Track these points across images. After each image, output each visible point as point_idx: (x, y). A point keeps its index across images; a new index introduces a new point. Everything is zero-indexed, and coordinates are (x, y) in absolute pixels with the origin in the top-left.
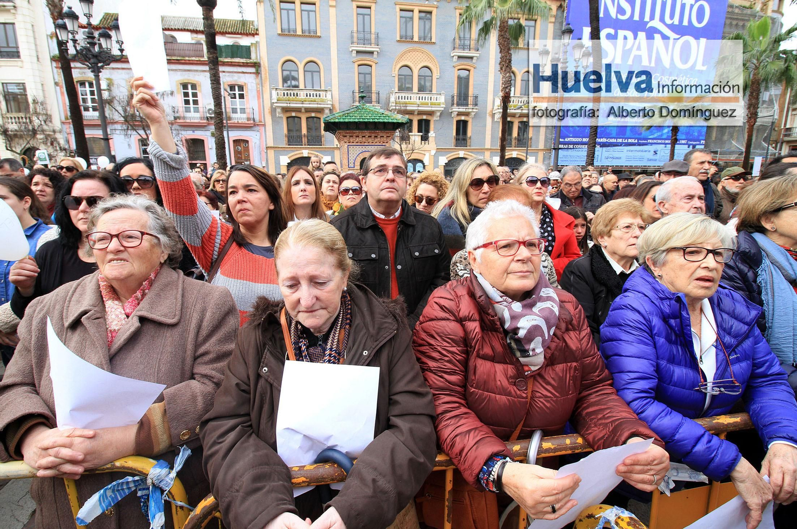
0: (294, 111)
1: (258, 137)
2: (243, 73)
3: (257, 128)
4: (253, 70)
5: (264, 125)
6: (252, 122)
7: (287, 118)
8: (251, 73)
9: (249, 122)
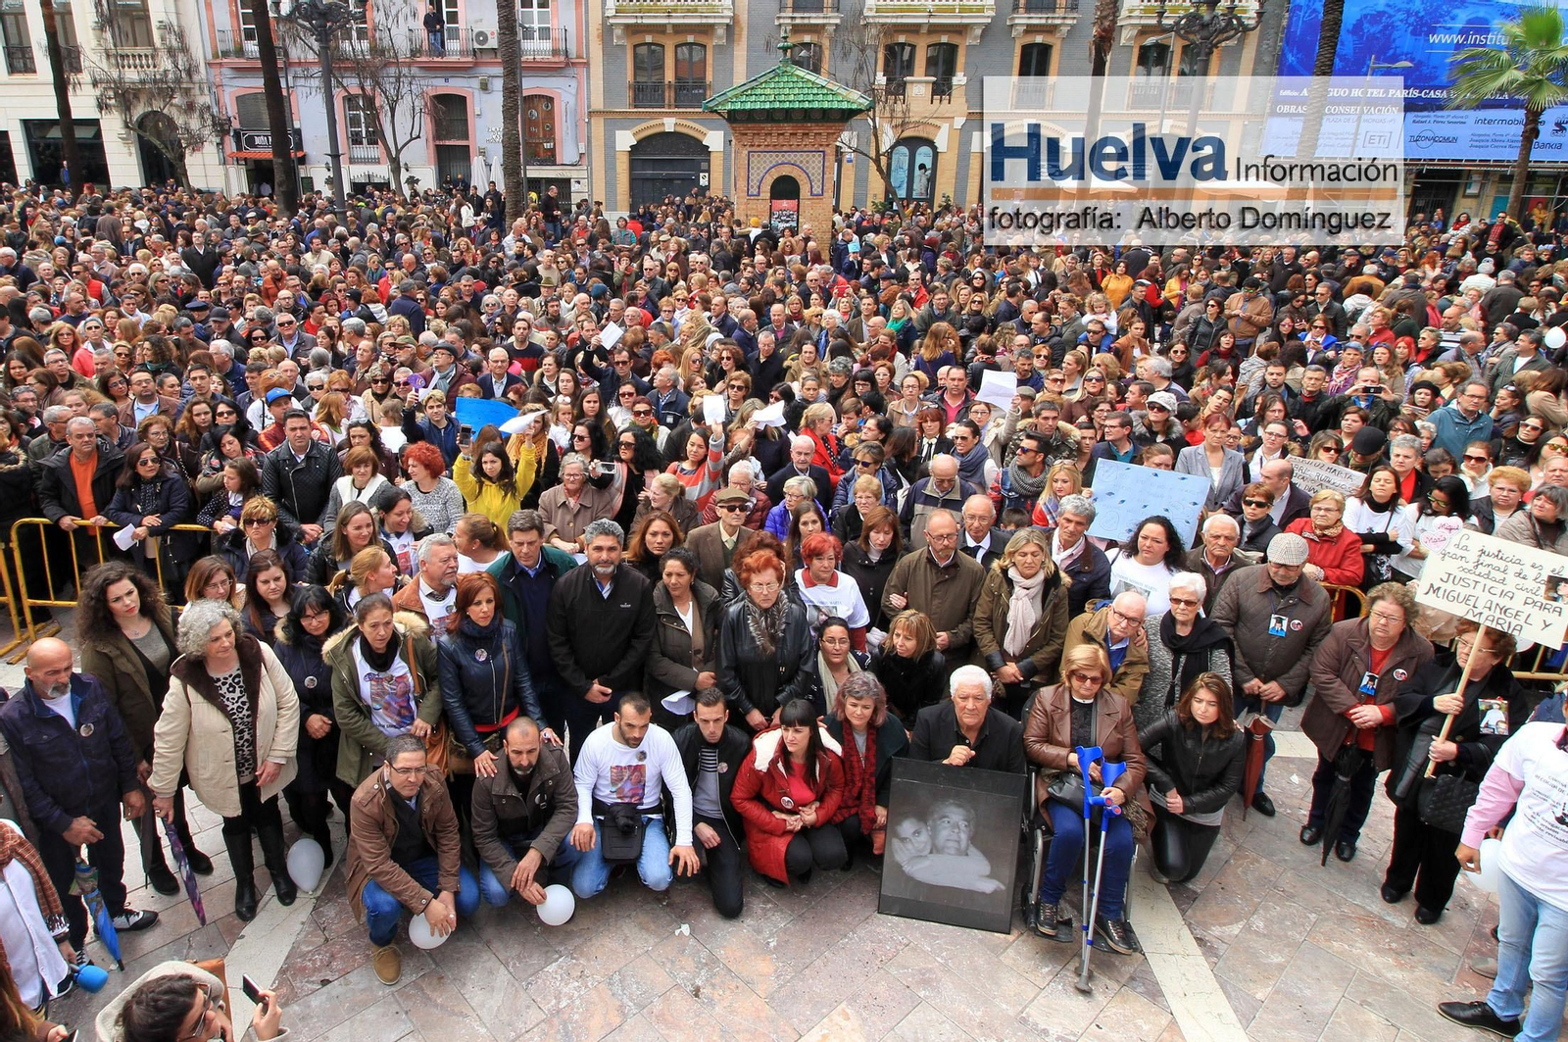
0: (648, 33)
1: (574, 91)
3: (572, 71)
5: (587, 64)
6: (562, 58)
7: (635, 46)
9: (556, 59)
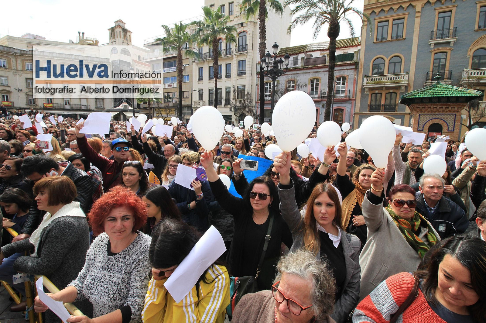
0: (377, 90)
1: (350, 107)
2: (347, 69)
3: (350, 102)
4: (353, 67)
5: (355, 100)
6: (348, 98)
7: (372, 94)
8: (352, 69)
9: (346, 98)
